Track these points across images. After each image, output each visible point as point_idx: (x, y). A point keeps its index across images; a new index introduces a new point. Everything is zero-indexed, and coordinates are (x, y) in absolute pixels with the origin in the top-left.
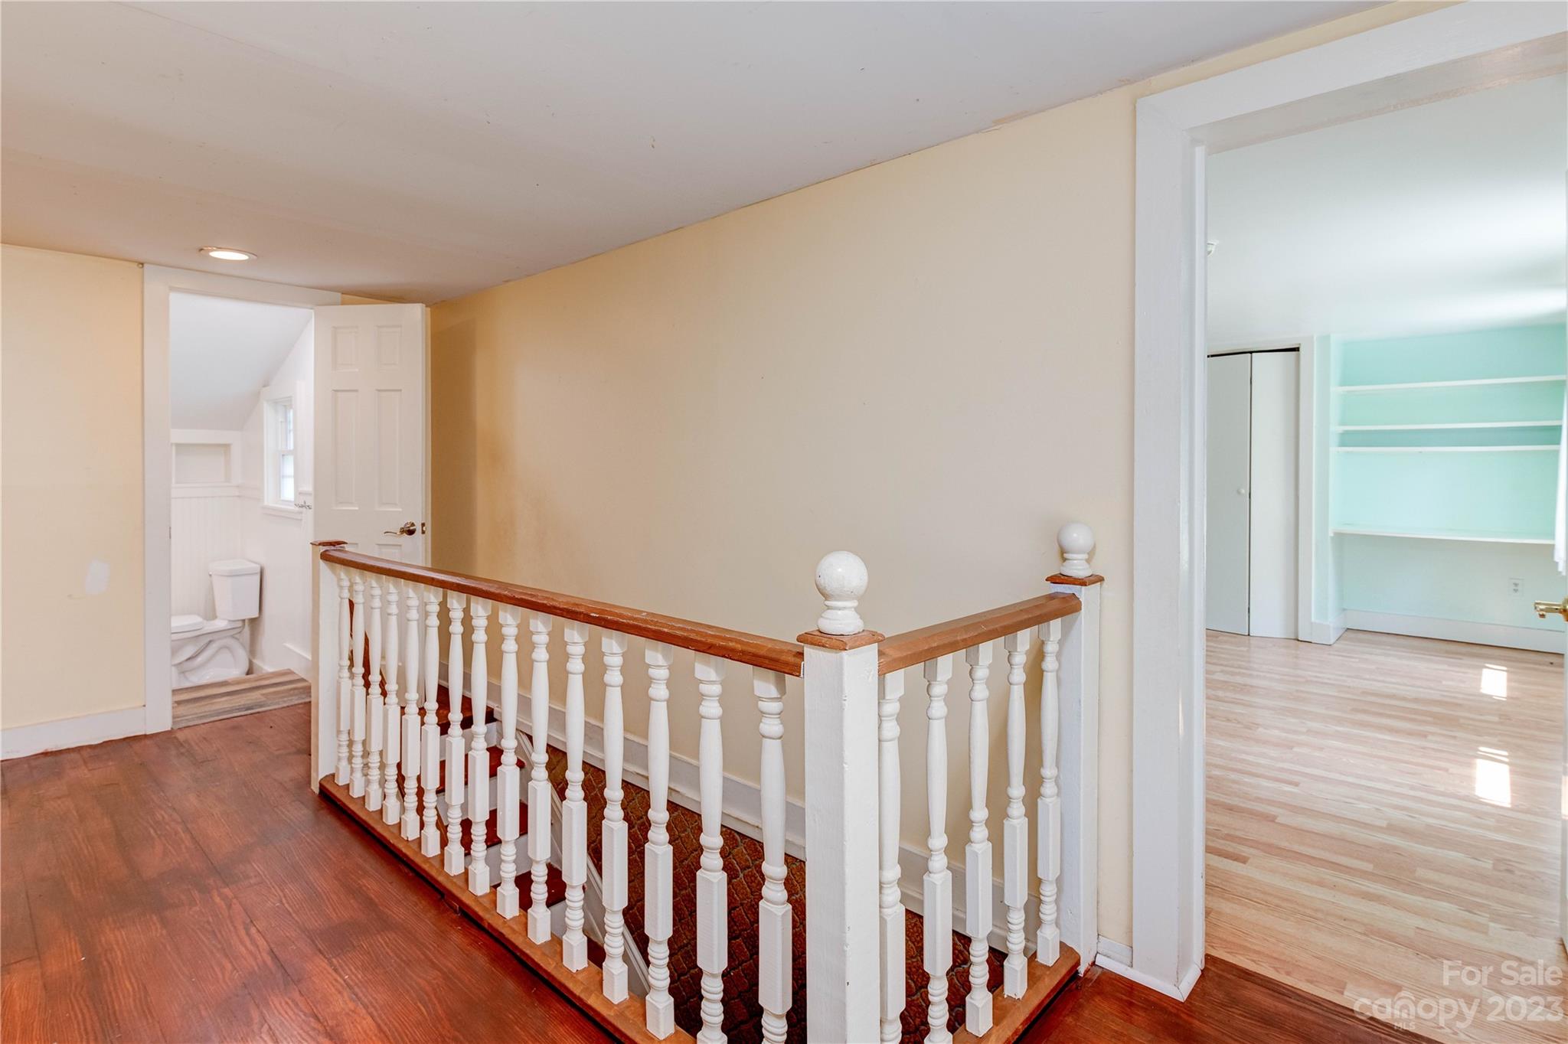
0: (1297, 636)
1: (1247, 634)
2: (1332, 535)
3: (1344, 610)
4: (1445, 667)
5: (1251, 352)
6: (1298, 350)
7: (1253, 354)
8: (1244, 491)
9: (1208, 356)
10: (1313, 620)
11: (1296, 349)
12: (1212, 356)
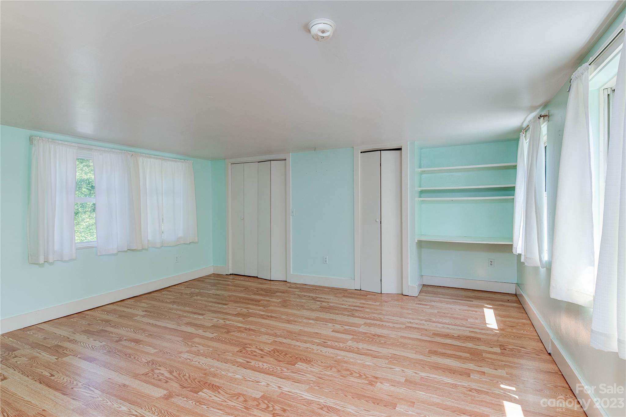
0: (402, 291)
1: (380, 293)
2: (417, 242)
3: (422, 276)
4: (466, 308)
5: (380, 150)
6: (401, 150)
7: (381, 151)
8: (379, 220)
9: (361, 152)
10: (409, 284)
11: (400, 149)
12: (364, 152)
